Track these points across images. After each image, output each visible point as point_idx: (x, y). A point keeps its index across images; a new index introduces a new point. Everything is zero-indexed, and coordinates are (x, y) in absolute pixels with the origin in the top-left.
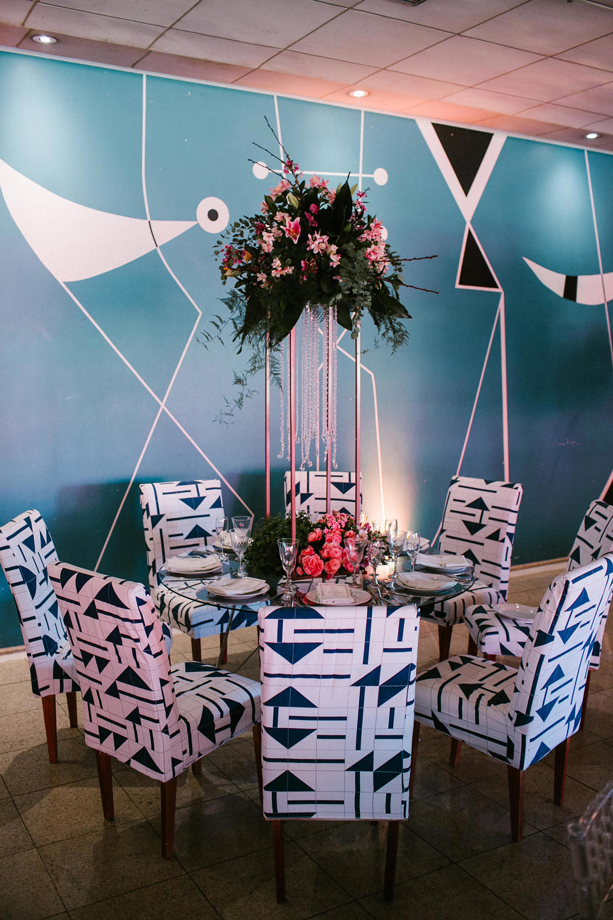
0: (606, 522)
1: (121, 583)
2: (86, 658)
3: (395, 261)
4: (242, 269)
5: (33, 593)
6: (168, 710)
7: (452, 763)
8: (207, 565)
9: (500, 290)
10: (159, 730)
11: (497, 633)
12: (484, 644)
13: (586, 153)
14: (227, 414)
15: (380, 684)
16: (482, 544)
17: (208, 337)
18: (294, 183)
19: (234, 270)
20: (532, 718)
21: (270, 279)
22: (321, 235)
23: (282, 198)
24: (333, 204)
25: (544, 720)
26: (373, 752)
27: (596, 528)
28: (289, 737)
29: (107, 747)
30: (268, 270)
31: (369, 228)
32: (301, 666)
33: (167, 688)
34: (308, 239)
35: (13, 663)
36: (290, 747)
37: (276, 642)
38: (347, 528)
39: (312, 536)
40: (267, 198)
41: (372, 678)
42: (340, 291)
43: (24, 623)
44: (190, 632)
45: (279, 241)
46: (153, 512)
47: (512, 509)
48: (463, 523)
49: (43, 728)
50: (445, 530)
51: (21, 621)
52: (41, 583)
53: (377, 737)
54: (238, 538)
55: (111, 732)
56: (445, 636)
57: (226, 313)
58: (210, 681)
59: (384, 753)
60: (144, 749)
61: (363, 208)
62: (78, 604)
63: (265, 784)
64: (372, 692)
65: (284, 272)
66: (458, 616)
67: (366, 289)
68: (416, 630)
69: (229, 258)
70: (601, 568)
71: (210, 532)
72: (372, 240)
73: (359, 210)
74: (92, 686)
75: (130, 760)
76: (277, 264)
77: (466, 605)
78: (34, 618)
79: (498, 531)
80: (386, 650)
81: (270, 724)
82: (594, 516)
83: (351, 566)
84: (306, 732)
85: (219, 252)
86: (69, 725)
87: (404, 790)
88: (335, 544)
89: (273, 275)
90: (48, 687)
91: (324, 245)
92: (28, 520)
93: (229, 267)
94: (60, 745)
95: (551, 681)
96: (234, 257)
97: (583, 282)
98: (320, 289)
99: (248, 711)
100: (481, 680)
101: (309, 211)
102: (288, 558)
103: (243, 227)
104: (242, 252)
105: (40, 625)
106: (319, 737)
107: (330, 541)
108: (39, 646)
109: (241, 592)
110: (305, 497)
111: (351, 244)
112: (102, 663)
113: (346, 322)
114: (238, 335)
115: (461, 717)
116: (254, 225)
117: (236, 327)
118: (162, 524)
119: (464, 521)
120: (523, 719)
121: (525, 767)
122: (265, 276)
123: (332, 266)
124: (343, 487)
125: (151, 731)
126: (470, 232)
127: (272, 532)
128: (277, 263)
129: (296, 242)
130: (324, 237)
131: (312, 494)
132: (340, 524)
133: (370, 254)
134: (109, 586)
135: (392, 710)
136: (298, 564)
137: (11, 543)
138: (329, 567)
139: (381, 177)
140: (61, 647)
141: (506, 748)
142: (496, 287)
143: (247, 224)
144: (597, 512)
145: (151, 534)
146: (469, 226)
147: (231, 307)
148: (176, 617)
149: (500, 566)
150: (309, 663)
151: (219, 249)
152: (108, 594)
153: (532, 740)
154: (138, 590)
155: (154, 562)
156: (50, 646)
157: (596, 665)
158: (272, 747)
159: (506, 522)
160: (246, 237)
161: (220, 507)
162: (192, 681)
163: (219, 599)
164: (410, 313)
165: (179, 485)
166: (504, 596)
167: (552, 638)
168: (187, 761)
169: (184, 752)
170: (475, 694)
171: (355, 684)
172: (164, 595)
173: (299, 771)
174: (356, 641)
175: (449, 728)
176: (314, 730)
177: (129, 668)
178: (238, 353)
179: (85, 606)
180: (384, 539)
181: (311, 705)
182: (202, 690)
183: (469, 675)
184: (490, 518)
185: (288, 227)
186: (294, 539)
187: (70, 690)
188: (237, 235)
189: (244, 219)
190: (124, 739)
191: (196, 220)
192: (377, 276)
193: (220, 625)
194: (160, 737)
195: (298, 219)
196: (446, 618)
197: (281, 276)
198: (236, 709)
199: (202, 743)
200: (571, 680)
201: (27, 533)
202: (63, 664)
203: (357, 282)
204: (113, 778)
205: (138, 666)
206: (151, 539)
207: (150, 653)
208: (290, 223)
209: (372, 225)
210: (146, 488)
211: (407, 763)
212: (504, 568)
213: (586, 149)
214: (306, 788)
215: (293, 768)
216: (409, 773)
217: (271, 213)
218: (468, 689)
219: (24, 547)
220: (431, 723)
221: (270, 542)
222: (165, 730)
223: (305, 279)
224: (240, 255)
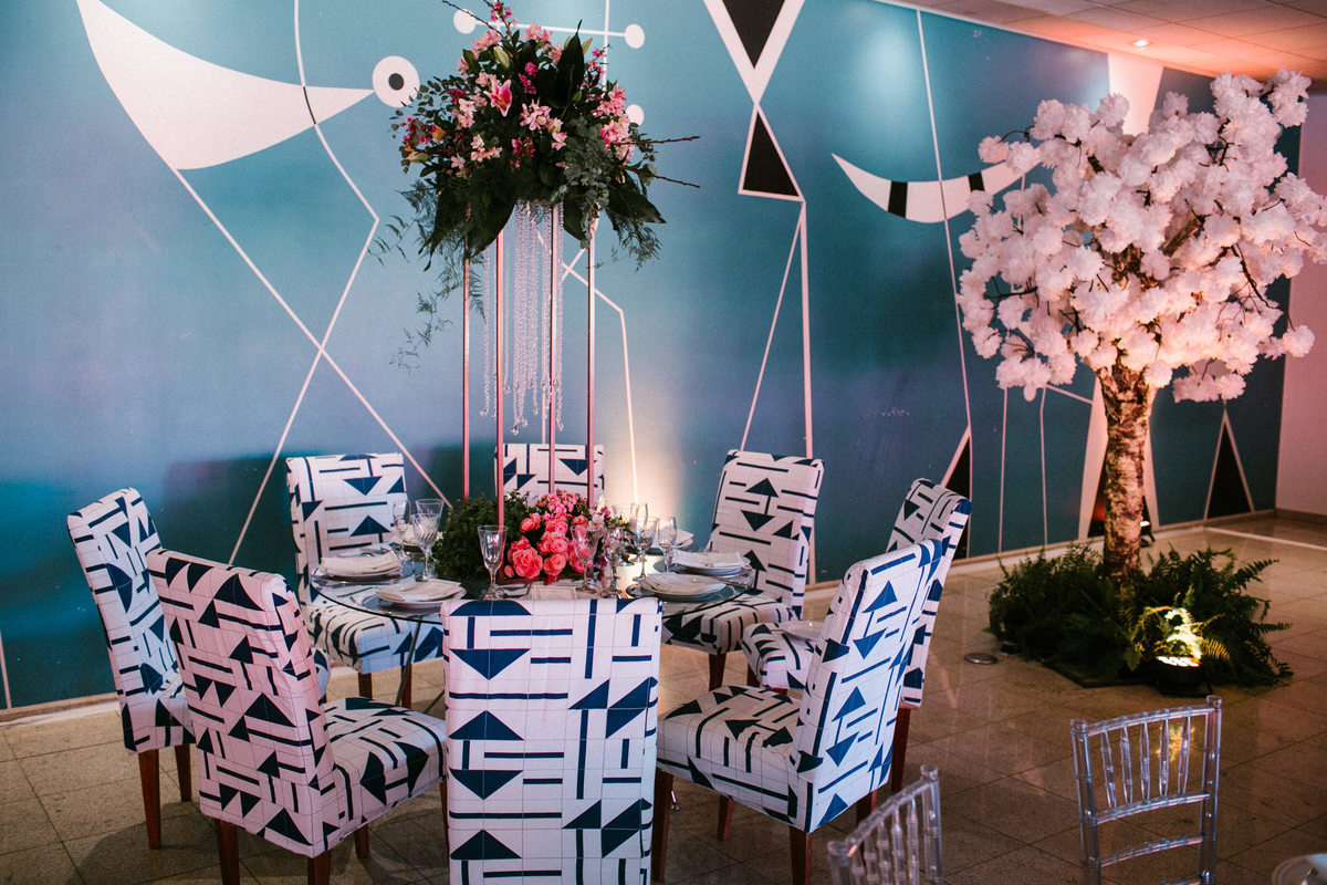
0: (931, 506)
1: (252, 575)
2: (202, 685)
3: (644, 145)
4: (430, 152)
5: (127, 603)
6: (318, 754)
7: (720, 837)
8: (380, 564)
9: (800, 198)
10: (305, 783)
11: (783, 658)
12: (765, 673)
13: (919, 15)
14: (409, 353)
15: (609, 706)
16: (769, 543)
17: (383, 246)
18: (505, 35)
19: (419, 151)
20: (820, 761)
21: (470, 165)
22: (540, 105)
23: (488, 54)
24: (559, 64)
25: (838, 764)
26: (599, 803)
27: (919, 515)
28: (485, 783)
29: (232, 813)
30: (466, 151)
31: (607, 99)
32: (501, 682)
33: (316, 723)
34: (522, 111)
35: (98, 719)
36: (486, 797)
37: (465, 648)
38: (575, 513)
39: (527, 524)
40: (467, 54)
41: (598, 698)
42: (565, 182)
43: (113, 647)
44: (357, 664)
45: (483, 112)
46: (306, 497)
47: (809, 494)
48: (742, 514)
49: (141, 804)
50: (717, 525)
51: (109, 643)
52: (139, 590)
53: (606, 780)
54: (424, 529)
55: (237, 791)
56: (717, 667)
57: (408, 212)
58: (380, 721)
59: (615, 803)
60: (284, 813)
61: (599, 71)
62: (191, 607)
63: (451, 852)
64: (598, 718)
65: (488, 155)
66: (733, 640)
67: (601, 179)
68: (656, 630)
69: (413, 135)
70: (912, 556)
71: (387, 526)
72: (611, 114)
73: (594, 74)
74: (210, 727)
75: (263, 830)
76: (479, 144)
77: (744, 623)
78: (128, 639)
79: (790, 525)
80: (616, 659)
81: (458, 766)
82: (916, 500)
83: (580, 565)
84: (509, 775)
85: (398, 126)
86: (179, 798)
87: (644, 854)
88: (559, 533)
89: (473, 159)
90: (147, 738)
91: (544, 119)
92: (121, 501)
93: (413, 146)
94: (164, 826)
95: (846, 709)
96: (420, 134)
97: (915, 190)
98: (538, 180)
99: (433, 760)
100: (755, 716)
101: (523, 72)
102: (493, 552)
103: (432, 93)
104: (431, 129)
105: (136, 648)
106: (526, 781)
107: (552, 530)
108: (135, 680)
109: (427, 598)
110: (523, 480)
111: (582, 118)
112: (225, 691)
113: (575, 228)
114: (426, 244)
115: (726, 764)
116: (447, 90)
117: (422, 231)
118: (317, 514)
119: (743, 512)
120: (809, 762)
121: (812, 830)
122: (462, 160)
123: (555, 149)
124: (578, 466)
125: (293, 785)
126: (758, 117)
127: (471, 519)
128: (478, 142)
129: (505, 114)
130: (545, 108)
131: (533, 476)
132: (566, 507)
133: (607, 133)
134: (235, 580)
135: (626, 743)
136: (506, 561)
137: (95, 531)
138: (551, 565)
139: (635, 36)
140: (167, 681)
141: (787, 803)
142: (796, 194)
143: (438, 89)
144: (920, 495)
145: (302, 529)
146: (757, 109)
147: (415, 205)
148: (336, 644)
149: (792, 572)
150: (510, 678)
151: (398, 121)
152: (232, 591)
153: (821, 791)
154: (276, 584)
155: (306, 569)
156: (152, 680)
157: (918, 701)
158: (462, 797)
159: (801, 512)
160: (436, 107)
161: (402, 491)
162: (354, 721)
163: (394, 609)
164: (663, 216)
165: (343, 459)
166: (798, 614)
167: (846, 650)
168: (346, 827)
169: (342, 815)
170: (748, 732)
171: (576, 707)
172: (320, 614)
173: (499, 830)
174: (575, 646)
175: (711, 780)
176: (520, 772)
177: (263, 697)
178: (426, 269)
179: (200, 610)
180: (627, 527)
181: (515, 737)
182: (369, 733)
183: (740, 709)
184: (779, 507)
185: (494, 94)
186: (502, 526)
187: (180, 743)
188: (423, 104)
189: (434, 81)
190: (257, 799)
191: (372, 88)
192: (617, 165)
193: (399, 655)
194: (306, 794)
195: (508, 82)
196: (717, 643)
197: (485, 159)
198: (416, 758)
199: (366, 802)
200: (875, 711)
201: (119, 519)
202: (170, 705)
203: (588, 170)
204: (241, 866)
205: (276, 693)
206: (303, 536)
207: (292, 673)
208: (498, 87)
209: (611, 94)
210: (296, 465)
211: (647, 816)
212: (797, 576)
213: (919, 9)
214: (510, 854)
215: (491, 826)
216: (650, 829)
217: (472, 75)
218: (736, 727)
219: (116, 540)
220: (688, 774)
221: (469, 532)
222: (314, 783)
223: (518, 166)
224: (428, 132)
